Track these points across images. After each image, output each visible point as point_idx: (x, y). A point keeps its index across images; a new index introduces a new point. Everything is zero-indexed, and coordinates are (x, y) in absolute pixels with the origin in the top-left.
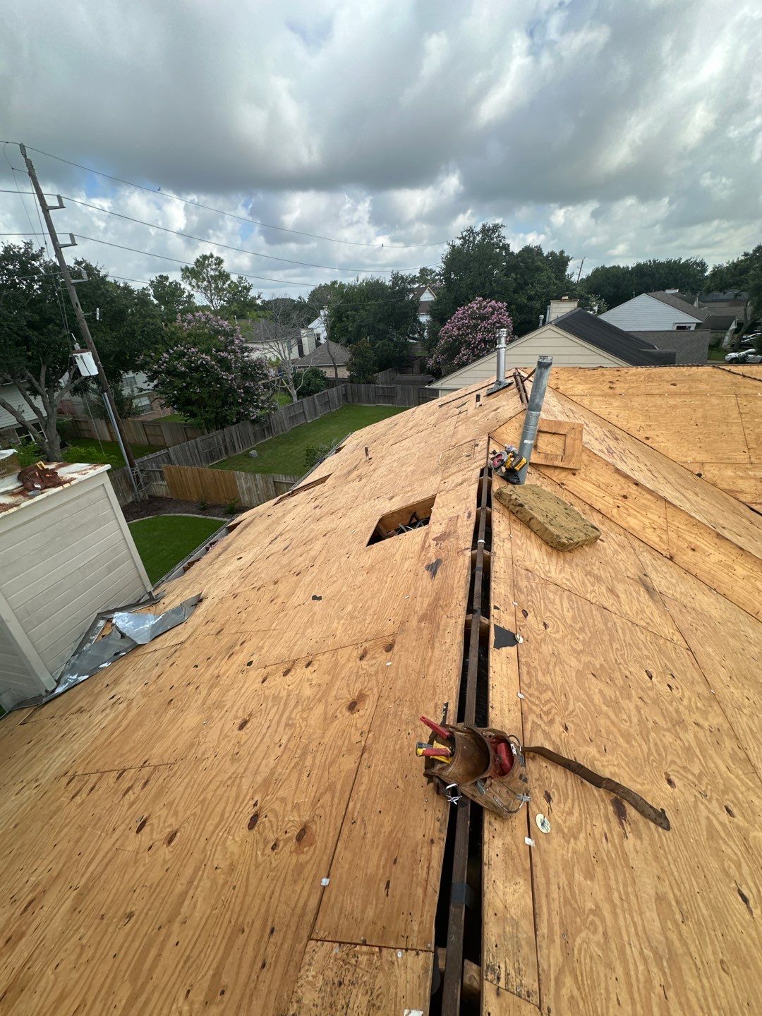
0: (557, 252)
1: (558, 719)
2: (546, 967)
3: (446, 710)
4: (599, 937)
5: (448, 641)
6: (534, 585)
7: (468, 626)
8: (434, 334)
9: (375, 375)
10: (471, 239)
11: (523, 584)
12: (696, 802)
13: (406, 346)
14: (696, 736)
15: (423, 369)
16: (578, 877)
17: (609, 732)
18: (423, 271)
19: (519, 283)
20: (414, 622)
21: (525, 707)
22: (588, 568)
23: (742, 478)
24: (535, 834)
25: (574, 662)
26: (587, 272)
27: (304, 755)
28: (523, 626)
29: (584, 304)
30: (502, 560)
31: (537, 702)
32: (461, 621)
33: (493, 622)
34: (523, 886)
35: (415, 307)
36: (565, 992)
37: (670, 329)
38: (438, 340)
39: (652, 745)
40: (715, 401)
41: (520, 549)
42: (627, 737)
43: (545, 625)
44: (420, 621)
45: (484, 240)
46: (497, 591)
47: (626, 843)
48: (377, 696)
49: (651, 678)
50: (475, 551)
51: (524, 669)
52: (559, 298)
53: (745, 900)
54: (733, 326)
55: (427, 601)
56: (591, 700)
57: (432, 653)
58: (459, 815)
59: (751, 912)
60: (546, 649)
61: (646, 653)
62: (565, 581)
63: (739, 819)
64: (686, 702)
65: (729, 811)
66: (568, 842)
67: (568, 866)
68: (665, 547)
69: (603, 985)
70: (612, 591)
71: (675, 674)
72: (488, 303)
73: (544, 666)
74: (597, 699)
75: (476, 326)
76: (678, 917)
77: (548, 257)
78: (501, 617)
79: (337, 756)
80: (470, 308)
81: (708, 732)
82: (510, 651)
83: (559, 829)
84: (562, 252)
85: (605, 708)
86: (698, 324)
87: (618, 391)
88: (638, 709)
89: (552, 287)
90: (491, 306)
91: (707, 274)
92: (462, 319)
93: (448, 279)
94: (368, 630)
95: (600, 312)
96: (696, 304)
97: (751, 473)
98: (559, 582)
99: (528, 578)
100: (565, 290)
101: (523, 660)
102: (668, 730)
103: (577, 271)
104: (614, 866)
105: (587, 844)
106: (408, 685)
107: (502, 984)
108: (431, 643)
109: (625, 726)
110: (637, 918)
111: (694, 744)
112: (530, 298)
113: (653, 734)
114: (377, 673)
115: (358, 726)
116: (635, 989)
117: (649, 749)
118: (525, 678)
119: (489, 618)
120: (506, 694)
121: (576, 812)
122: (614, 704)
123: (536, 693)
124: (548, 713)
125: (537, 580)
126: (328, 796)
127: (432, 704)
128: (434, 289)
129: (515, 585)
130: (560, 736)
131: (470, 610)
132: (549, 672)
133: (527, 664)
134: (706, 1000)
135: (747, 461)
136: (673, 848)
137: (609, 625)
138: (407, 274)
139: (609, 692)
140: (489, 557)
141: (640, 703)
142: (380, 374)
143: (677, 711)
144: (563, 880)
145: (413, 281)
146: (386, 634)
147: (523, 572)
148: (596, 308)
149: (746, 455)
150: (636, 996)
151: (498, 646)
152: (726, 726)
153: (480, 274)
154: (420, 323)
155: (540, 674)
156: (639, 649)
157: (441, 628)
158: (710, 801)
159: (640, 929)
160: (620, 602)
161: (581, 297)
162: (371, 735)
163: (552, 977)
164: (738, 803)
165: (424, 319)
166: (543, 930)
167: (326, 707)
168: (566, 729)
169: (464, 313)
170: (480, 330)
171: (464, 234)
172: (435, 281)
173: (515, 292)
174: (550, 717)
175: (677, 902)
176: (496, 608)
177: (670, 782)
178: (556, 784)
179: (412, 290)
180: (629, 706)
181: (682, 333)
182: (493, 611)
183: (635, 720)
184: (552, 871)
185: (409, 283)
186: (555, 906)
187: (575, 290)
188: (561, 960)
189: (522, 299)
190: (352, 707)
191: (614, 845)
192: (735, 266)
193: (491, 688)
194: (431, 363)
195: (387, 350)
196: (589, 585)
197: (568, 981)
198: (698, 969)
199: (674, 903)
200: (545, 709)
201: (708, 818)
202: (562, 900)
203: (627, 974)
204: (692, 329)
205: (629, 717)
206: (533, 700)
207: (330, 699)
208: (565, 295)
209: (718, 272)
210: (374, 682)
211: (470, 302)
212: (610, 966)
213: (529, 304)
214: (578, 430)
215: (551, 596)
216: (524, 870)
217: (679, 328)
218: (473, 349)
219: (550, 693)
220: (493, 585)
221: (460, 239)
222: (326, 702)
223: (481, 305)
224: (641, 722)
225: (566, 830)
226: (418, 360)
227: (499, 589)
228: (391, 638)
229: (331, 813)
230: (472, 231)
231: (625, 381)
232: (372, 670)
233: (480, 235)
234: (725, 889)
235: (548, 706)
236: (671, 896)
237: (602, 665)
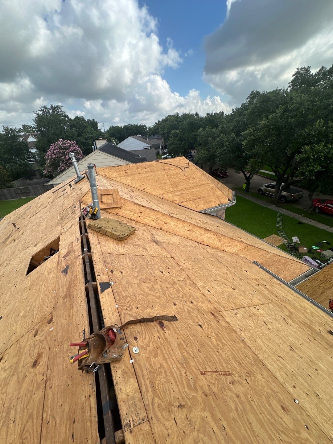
0: (91, 119)
1: (134, 306)
2: (147, 403)
3: (84, 333)
4: (164, 374)
5: (79, 301)
6: (113, 258)
7: (87, 289)
8: (42, 158)
9: (12, 183)
10: (47, 111)
11: (109, 260)
12: (183, 306)
13: (27, 165)
14: (179, 285)
15: (42, 176)
16: (153, 359)
17: (153, 300)
18: (24, 126)
19: (79, 133)
20: (61, 301)
21: (120, 309)
22: (134, 243)
23: (174, 196)
24: (134, 357)
25: (136, 281)
26: (107, 128)
27: (8, 413)
28: (112, 277)
29: (109, 141)
30: (97, 254)
31: (124, 305)
32: (83, 289)
33: (98, 282)
34: (133, 381)
35: (26, 145)
36: (156, 405)
37: (143, 149)
38: (45, 161)
39: (167, 296)
40: (159, 173)
41: (105, 246)
42: (159, 298)
43: (122, 273)
44: (64, 299)
45: (54, 112)
46: (97, 268)
47: (166, 334)
48: (48, 349)
49: (162, 273)
50: (84, 255)
51: (116, 295)
52: (98, 139)
53: (200, 326)
54: (161, 147)
55: (65, 288)
56: (144, 292)
57: (73, 311)
58: (99, 375)
59: (202, 328)
60: (124, 282)
61: (159, 265)
62: (126, 252)
63: (195, 303)
64: (174, 275)
65: (192, 302)
66: (146, 350)
67: (148, 359)
68: (158, 226)
69: (168, 390)
70: (144, 248)
71: (169, 268)
72: (66, 141)
73: (124, 289)
74: (147, 290)
75: (63, 153)
76: (185, 346)
77: (88, 121)
78: (101, 278)
79: (31, 397)
80: (57, 144)
81: (182, 281)
82: (109, 290)
83: (142, 347)
84: (93, 120)
85: (150, 292)
86: (150, 147)
87: (129, 174)
88: (161, 286)
89: (94, 134)
90: (68, 143)
91: (148, 129)
92: (55, 150)
93: (40, 130)
94: (36, 319)
95: (117, 144)
96: (148, 140)
97: (176, 194)
98: (124, 253)
99: (110, 257)
100: (100, 135)
101: (115, 291)
102: (171, 288)
103: (103, 128)
104: (163, 346)
105: (153, 345)
106: (64, 333)
107: (132, 427)
108: (71, 306)
109: (157, 295)
110: (174, 357)
111: (179, 287)
112: (86, 139)
113: (167, 292)
114: (46, 338)
115: (40, 371)
116: (178, 381)
117: (167, 297)
118: (117, 298)
119: (96, 281)
120: (110, 309)
121: (147, 337)
122: (153, 289)
123: (123, 301)
124: (130, 306)
125: (115, 256)
126: (30, 423)
127: (77, 335)
128: (34, 136)
129: (105, 262)
130: (136, 312)
131: (86, 282)
132: (127, 290)
133: (117, 292)
134: (197, 365)
135: (173, 190)
136: (180, 326)
137: (145, 261)
138: (14, 127)
139: (150, 285)
140: (91, 255)
141: (161, 283)
142: (15, 182)
143: (172, 280)
144: (147, 365)
145: (20, 131)
146: (47, 315)
147: (108, 255)
148: (115, 142)
149: (173, 189)
150: (178, 383)
151: (102, 291)
152: (186, 276)
153: (58, 128)
154: (32, 153)
155: (123, 293)
156: (157, 265)
157: (75, 297)
158: (187, 303)
159: (175, 360)
160: (147, 251)
161: (107, 138)
162: (49, 371)
163: (151, 404)
164: (194, 298)
165: (33, 151)
166: (144, 390)
167: (18, 376)
168: (138, 308)
169: (55, 147)
170: (66, 154)
171: (42, 109)
172: (34, 131)
173: (78, 136)
174: (131, 307)
175: (184, 342)
176: (98, 275)
177: (175, 304)
178: (138, 332)
179: (21, 136)
180: (158, 286)
181: (147, 150)
182: (97, 278)
183: (160, 290)
184: (143, 365)
185: (17, 132)
186: (146, 377)
187: (104, 135)
188: (152, 395)
189: (83, 140)
190: (35, 365)
191: (162, 339)
192: (154, 127)
193: (103, 310)
194: (45, 172)
195: (15, 169)
196: (135, 249)
197: (157, 400)
198: (193, 358)
199: (183, 343)
200: (128, 306)
201: (187, 308)
202: (148, 373)
203: (174, 379)
204: (149, 149)
205: (159, 290)
206: (122, 305)
207: (20, 370)
208: (100, 138)
209: (150, 129)
210: (45, 343)
211: (57, 141)
212: (169, 381)
213: (86, 141)
214: (116, 191)
215: (122, 260)
216: (132, 374)
217: (145, 148)
218: (66, 163)
219: (129, 298)
220: (95, 266)
221: (41, 111)
222: (18, 373)
223: (63, 143)
224: (163, 290)
225: (145, 346)
226: (38, 171)
227: (98, 267)
228: (50, 316)
229: (33, 430)
230: (46, 108)
231: (130, 170)
232: (43, 338)
233: (52, 110)
234: (195, 327)
235: (129, 304)
236: (182, 341)
237: (146, 277)
